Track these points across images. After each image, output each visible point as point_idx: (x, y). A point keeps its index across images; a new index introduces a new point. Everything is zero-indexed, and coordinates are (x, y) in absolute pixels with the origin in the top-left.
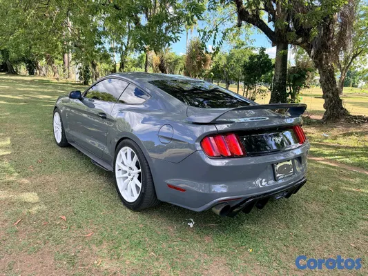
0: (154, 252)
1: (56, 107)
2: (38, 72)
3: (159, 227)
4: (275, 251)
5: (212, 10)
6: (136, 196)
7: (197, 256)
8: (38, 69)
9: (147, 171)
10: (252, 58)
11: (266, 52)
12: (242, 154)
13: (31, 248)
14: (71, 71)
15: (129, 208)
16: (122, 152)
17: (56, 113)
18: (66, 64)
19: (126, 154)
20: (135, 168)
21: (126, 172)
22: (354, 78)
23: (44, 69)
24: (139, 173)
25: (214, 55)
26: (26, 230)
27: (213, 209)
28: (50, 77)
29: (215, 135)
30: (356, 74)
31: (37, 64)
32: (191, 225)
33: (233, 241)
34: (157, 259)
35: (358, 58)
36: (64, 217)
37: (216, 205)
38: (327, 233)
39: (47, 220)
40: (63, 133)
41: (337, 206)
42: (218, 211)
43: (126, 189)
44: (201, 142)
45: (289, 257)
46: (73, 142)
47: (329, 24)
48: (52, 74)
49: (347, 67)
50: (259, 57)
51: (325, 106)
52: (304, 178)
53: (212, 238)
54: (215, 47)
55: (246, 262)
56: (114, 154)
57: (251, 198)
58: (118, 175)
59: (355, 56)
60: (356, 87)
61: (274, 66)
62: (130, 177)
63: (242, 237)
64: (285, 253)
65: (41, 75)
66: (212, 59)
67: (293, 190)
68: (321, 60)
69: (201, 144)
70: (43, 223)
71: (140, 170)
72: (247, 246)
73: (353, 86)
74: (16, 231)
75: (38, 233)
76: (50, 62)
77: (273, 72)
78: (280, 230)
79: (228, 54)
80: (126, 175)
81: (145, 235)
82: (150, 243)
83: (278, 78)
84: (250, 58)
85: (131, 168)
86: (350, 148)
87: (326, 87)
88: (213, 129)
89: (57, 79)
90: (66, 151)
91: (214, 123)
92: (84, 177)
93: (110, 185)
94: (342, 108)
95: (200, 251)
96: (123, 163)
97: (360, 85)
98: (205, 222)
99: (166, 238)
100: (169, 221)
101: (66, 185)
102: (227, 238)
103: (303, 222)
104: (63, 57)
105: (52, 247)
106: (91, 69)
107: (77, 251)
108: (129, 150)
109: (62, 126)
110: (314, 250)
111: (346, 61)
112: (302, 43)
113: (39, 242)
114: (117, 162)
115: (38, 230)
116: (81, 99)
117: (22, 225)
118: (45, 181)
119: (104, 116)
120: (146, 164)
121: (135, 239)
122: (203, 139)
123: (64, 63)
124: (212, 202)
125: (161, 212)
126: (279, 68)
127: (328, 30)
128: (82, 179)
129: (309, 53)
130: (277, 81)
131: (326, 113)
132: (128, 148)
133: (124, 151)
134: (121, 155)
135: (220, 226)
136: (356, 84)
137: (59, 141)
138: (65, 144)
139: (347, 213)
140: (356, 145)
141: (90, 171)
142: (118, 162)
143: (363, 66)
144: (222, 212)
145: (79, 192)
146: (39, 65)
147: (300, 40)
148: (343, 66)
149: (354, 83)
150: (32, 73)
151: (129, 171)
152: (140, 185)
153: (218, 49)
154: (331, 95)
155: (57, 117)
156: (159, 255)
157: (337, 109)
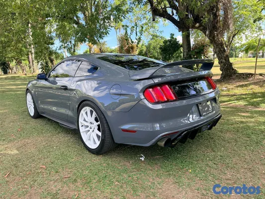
0: (118, 182)
1: (28, 89)
2: (10, 71)
3: (119, 164)
4: (208, 169)
5: (129, 12)
6: (98, 143)
7: (151, 180)
8: (10, 68)
9: (105, 122)
10: (165, 42)
11: (174, 37)
12: (175, 98)
13: (20, 192)
14: (35, 68)
15: (93, 153)
16: (83, 112)
17: (28, 94)
18: (31, 63)
19: (86, 113)
20: (94, 122)
21: (88, 126)
22: (235, 51)
23: (14, 69)
24: (99, 126)
25: (138, 43)
26: (14, 180)
27: (159, 143)
28: (20, 74)
29: (153, 86)
30: (236, 48)
31: (9, 65)
32: (143, 159)
33: (175, 166)
34: (121, 187)
35: (236, 37)
36: (44, 166)
37: (160, 140)
38: (243, 151)
39: (31, 171)
40: (35, 108)
41: (245, 132)
42: (162, 144)
43: (89, 140)
44: (144, 92)
45: (219, 171)
46: (44, 113)
47: (216, 12)
48: (21, 71)
49: (230, 44)
50: (170, 41)
51: (221, 70)
52: (219, 114)
53: (160, 166)
54: (138, 38)
55: (189, 179)
56: (77, 115)
57: (186, 131)
58: (82, 130)
59: (234, 36)
60: (238, 57)
61: (181, 46)
62: (91, 130)
63: (182, 162)
64: (216, 169)
65: (13, 73)
66: (137, 46)
67: (214, 122)
68: (214, 37)
69: (143, 95)
70: (28, 173)
71: (99, 123)
72: (187, 168)
73: (235, 57)
74: (7, 182)
75: (24, 181)
76: (19, 62)
77: (182, 50)
78: (208, 154)
79: (147, 44)
80: (88, 129)
81: (109, 171)
82: (114, 176)
83: (185, 54)
84: (164, 43)
85: (91, 123)
86: (243, 95)
87: (220, 56)
88: (151, 82)
89: (26, 74)
90: (39, 121)
91: (151, 78)
92: (55, 137)
93: (76, 139)
94: (233, 69)
95: (152, 176)
96: (85, 120)
97: (240, 56)
98: (152, 156)
99: (125, 171)
100: (125, 159)
101: (42, 144)
102: (171, 165)
103: (224, 147)
104: (28, 58)
105: (38, 189)
106: (50, 64)
107: (57, 189)
108: (88, 109)
109: (34, 102)
110: (236, 164)
111: (229, 40)
112: (199, 27)
113: (26, 187)
114: (79, 120)
115: (25, 178)
116: (46, 80)
117: (11, 176)
118: (25, 143)
119: (65, 88)
120: (103, 117)
121: (102, 175)
122: (145, 91)
123: (29, 62)
124: (157, 138)
125: (118, 153)
126: (186, 47)
127: (216, 16)
128: (53, 139)
129: (205, 33)
130: (185, 56)
131: (222, 74)
132: (87, 107)
133: (84, 111)
134: (82, 114)
135: (164, 157)
136: (237, 55)
137: (32, 114)
138: (38, 116)
139: (253, 136)
140: (247, 93)
141: (59, 133)
142: (81, 120)
143: (240, 42)
144: (165, 144)
145: (53, 147)
146: (11, 65)
147: (197, 25)
148: (227, 44)
149: (236, 55)
150: (5, 72)
151: (90, 125)
152: (100, 134)
153: (140, 39)
154: (224, 61)
155: (29, 97)
156: (122, 183)
157: (230, 70)
